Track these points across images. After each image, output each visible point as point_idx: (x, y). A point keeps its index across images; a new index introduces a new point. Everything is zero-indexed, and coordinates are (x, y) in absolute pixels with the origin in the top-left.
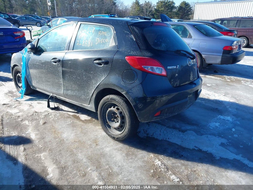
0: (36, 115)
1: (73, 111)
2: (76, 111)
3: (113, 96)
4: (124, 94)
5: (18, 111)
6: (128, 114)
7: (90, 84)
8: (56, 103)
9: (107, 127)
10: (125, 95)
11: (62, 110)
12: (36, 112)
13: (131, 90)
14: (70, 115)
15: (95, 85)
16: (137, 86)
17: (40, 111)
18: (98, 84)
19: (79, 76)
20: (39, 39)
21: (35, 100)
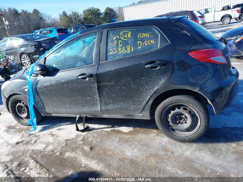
0: (70, 143)
1: (106, 126)
2: (110, 126)
3: (177, 96)
4: (197, 92)
5: (45, 146)
6: (203, 111)
7: (141, 91)
8: (80, 124)
9: (171, 131)
10: (199, 92)
11: (93, 129)
12: (68, 140)
13: (204, 85)
14: (108, 131)
15: (151, 91)
16: (210, 79)
17: (70, 138)
18: (155, 89)
19: (125, 86)
20: (45, 58)
21: (51, 128)
